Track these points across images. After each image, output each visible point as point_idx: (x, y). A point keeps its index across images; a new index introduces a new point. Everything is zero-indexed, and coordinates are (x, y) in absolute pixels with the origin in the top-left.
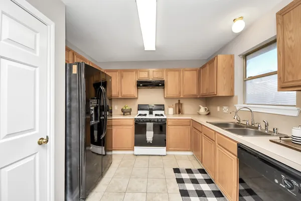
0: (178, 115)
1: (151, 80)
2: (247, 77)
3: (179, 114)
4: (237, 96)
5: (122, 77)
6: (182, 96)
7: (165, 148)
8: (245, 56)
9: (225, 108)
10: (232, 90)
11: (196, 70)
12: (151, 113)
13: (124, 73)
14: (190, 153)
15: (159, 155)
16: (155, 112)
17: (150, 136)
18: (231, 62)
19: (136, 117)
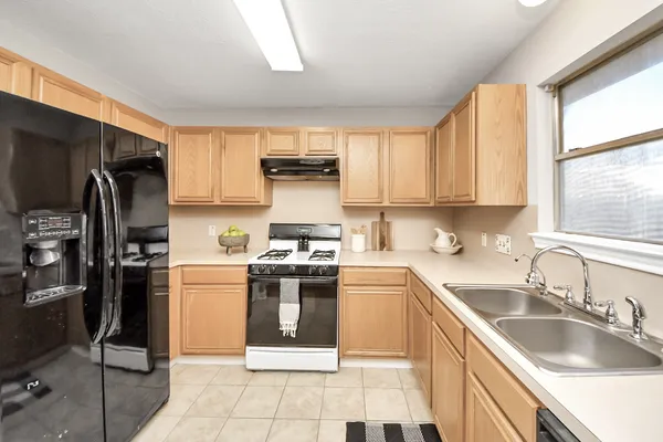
0: (378, 253)
1: (302, 156)
2: (566, 150)
3: (381, 249)
4: (536, 207)
5: (223, 147)
6: (386, 204)
7: (335, 350)
8: (559, 87)
9: (502, 238)
10: (522, 188)
11: (425, 133)
12: (303, 248)
13: (230, 138)
14: (405, 365)
15: (319, 371)
16: (314, 246)
17: (289, 315)
18: (518, 106)
19: (254, 260)
